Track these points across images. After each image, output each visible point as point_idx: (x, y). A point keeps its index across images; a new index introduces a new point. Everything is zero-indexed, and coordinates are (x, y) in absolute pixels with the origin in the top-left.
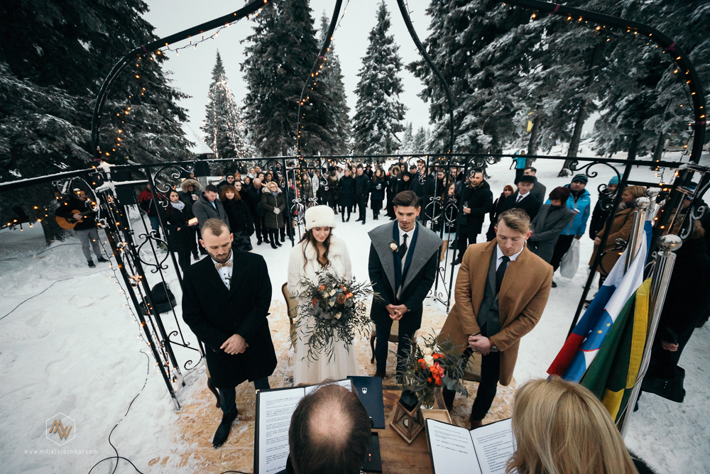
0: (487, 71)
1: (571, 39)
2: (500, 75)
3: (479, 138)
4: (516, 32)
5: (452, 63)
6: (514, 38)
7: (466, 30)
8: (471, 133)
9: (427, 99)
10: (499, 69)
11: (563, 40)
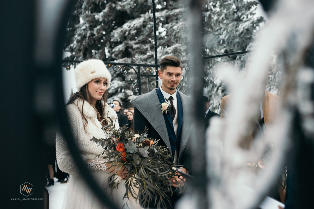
0: (126, 44)
1: (182, 27)
2: (138, 48)
3: (130, 98)
4: (145, 17)
5: (94, 35)
6: (144, 22)
7: (104, 11)
8: (121, 95)
9: (69, 66)
10: (136, 44)
11: (178, 27)
